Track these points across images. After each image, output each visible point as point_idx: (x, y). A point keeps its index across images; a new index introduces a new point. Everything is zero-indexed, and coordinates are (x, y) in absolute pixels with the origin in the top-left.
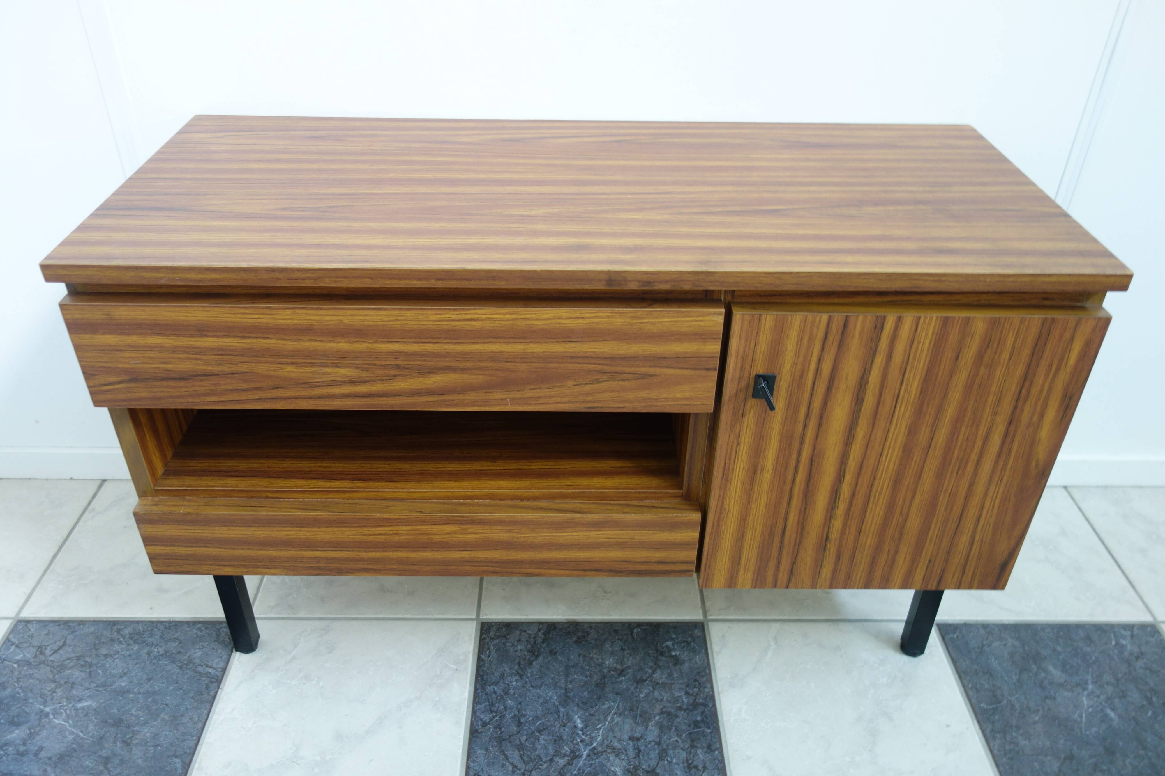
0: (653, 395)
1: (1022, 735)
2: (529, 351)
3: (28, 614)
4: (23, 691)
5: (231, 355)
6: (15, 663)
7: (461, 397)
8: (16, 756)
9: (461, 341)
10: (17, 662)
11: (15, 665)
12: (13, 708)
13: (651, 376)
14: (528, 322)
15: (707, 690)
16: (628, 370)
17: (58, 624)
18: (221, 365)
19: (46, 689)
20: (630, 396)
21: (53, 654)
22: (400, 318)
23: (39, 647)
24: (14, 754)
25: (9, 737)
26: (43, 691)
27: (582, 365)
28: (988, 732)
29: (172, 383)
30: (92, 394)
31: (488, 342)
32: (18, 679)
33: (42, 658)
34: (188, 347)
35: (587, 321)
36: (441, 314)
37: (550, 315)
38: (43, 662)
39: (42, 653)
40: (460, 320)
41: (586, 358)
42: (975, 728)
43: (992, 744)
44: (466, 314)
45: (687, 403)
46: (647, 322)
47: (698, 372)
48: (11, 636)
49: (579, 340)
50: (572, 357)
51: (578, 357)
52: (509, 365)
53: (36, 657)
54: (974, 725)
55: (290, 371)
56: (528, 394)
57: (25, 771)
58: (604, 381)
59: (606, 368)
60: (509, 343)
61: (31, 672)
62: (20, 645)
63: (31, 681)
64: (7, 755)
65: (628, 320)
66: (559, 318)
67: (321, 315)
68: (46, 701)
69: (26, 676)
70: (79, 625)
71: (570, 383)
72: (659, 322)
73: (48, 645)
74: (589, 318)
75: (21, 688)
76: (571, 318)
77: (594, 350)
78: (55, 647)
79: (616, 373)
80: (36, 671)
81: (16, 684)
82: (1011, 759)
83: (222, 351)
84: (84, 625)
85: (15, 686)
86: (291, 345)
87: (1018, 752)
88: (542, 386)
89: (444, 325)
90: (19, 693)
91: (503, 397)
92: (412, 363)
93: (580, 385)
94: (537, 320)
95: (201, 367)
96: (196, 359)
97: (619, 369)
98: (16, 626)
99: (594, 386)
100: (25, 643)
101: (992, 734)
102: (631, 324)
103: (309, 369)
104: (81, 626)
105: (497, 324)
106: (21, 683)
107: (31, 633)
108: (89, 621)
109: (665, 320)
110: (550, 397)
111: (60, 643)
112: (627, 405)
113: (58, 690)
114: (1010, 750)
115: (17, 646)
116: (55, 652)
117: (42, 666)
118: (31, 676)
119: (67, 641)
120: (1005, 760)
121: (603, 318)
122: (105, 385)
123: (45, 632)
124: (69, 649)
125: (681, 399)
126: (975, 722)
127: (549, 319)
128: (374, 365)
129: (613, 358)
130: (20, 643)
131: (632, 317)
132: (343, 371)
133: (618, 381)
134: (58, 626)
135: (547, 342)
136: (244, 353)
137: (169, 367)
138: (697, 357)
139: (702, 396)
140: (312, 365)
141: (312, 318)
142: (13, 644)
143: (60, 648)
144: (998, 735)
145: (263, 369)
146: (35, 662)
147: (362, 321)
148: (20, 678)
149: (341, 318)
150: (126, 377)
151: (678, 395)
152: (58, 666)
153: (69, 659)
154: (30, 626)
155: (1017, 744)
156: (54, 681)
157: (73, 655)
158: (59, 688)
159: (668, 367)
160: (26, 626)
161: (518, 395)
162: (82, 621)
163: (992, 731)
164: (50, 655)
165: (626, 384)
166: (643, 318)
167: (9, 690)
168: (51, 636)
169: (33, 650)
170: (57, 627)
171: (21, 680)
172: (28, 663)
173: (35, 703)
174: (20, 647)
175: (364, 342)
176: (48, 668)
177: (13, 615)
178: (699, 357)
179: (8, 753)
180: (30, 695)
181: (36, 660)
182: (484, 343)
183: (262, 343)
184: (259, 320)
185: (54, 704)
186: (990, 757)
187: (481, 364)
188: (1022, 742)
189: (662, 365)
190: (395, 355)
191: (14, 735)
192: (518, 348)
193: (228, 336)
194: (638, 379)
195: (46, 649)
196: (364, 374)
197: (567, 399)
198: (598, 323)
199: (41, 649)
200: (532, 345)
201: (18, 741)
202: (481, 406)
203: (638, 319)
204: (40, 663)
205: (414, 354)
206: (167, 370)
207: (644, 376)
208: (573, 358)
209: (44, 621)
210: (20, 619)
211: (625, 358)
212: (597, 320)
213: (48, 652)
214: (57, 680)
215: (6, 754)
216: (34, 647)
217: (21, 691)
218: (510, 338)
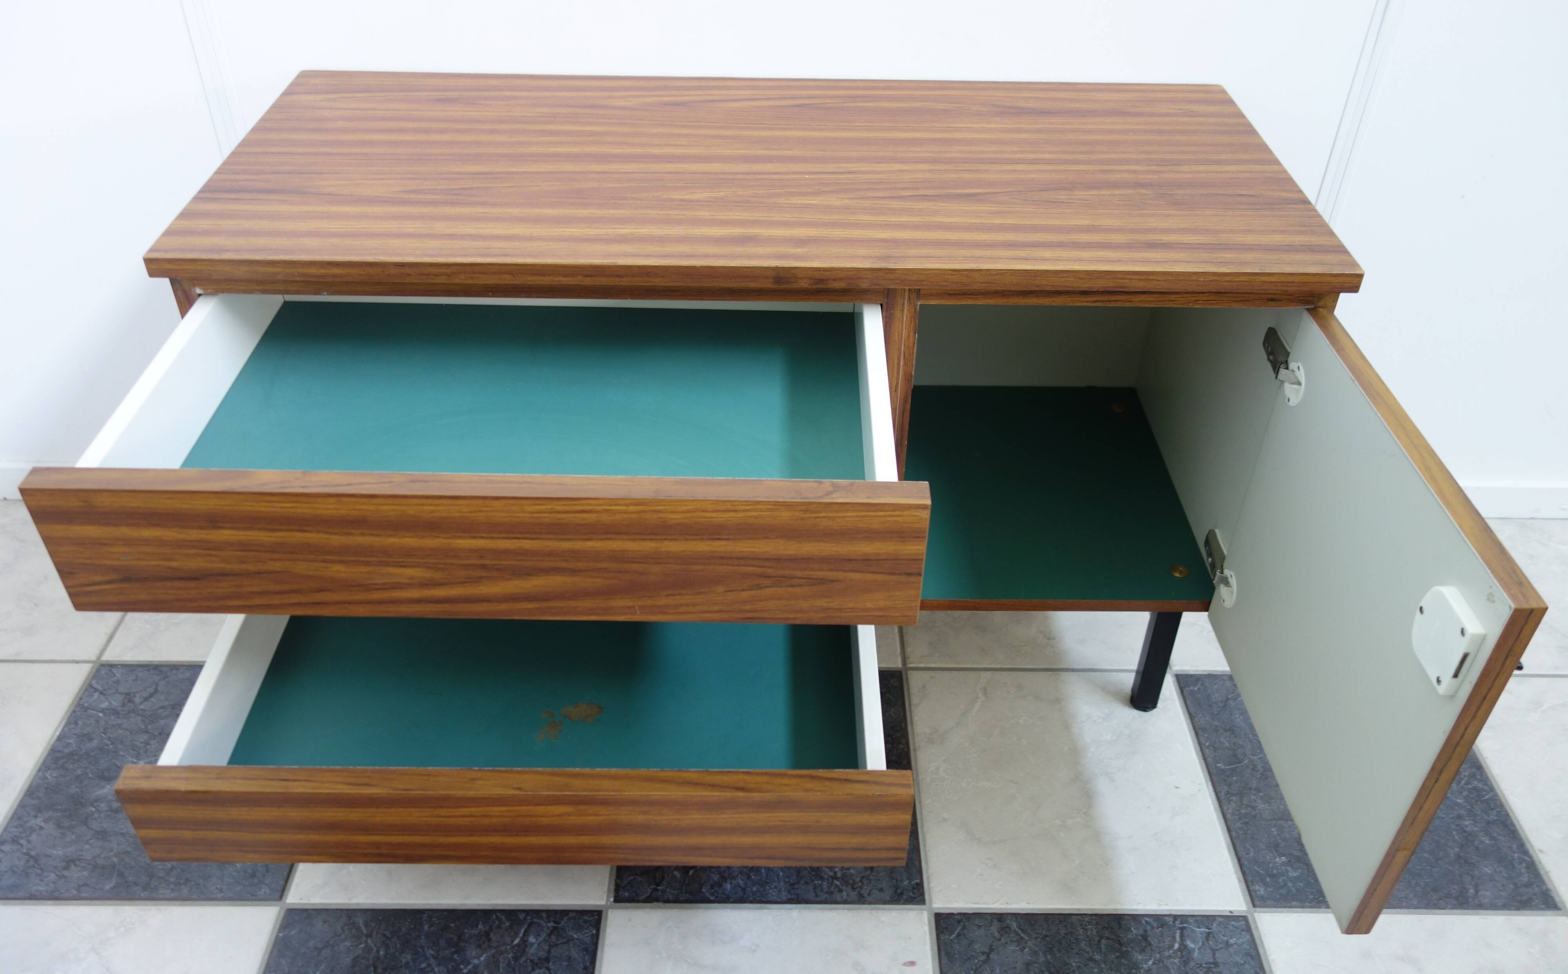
0: (835, 603)
1: (1261, 798)
2: (663, 550)
3: (110, 656)
4: (112, 743)
5: (257, 551)
6: (99, 712)
7: (572, 603)
8: (109, 813)
9: (569, 537)
10: (103, 711)
11: (101, 714)
12: (102, 761)
13: (832, 581)
14: (661, 515)
15: (902, 746)
16: (798, 573)
17: (147, 668)
18: (243, 562)
19: (138, 741)
20: (804, 604)
21: (143, 702)
22: (484, 509)
23: (127, 694)
24: (107, 811)
25: (99, 792)
26: (134, 742)
27: (736, 568)
28: (1222, 795)
29: (178, 584)
30: (72, 596)
31: (606, 539)
32: (105, 729)
33: (131, 706)
34: (198, 541)
35: (741, 515)
36: (540, 505)
37: (690, 507)
38: (133, 711)
39: (130, 701)
40: (566, 512)
41: (741, 559)
42: (1209, 790)
43: (1225, 808)
44: (575, 505)
45: (882, 613)
46: (824, 517)
47: (894, 578)
48: (94, 682)
49: (731, 537)
50: (722, 558)
51: (731, 558)
52: (635, 567)
53: (124, 705)
54: (1208, 787)
55: (339, 571)
56: (663, 601)
57: (121, 829)
58: (767, 587)
59: (770, 571)
60: (634, 540)
61: (120, 722)
62: (104, 692)
63: (120, 731)
64: (99, 812)
65: (797, 514)
66: (703, 511)
67: (376, 504)
68: (139, 753)
69: (114, 726)
70: (172, 670)
71: (721, 589)
72: (840, 517)
73: (138, 692)
74: (744, 511)
75: (109, 739)
76: (718, 511)
77: (752, 549)
78: (145, 695)
79: (784, 577)
80: (125, 721)
81: (103, 735)
82: (1246, 823)
83: (244, 546)
84: (177, 669)
85: (102, 736)
86: (336, 540)
87: (1255, 816)
88: (683, 592)
89: (545, 517)
90: (107, 745)
91: (630, 604)
92: (504, 562)
93: (734, 591)
94: (673, 512)
95: (218, 565)
96: (211, 555)
97: (787, 572)
98: (98, 670)
99: (754, 592)
100: (110, 689)
101: (1228, 796)
102: (803, 519)
103: (363, 569)
104: (175, 672)
105: (618, 517)
106: (109, 734)
107: (116, 678)
108: (183, 666)
109: (849, 514)
110: (694, 605)
111: (151, 690)
112: (799, 615)
113: (152, 742)
114: (1246, 814)
115: (101, 693)
116: (146, 699)
117: (132, 715)
118: (119, 726)
119: (159, 688)
120: (1238, 825)
121: (764, 511)
122: (89, 585)
123: (133, 678)
124: (162, 697)
125: (874, 609)
126: (1210, 783)
127: (689, 511)
128: (452, 564)
129: (778, 560)
130: (104, 690)
131: (804, 511)
132: (409, 572)
133: (786, 586)
134: (148, 670)
135: (688, 540)
136: (274, 549)
137: (174, 564)
138: (894, 560)
139: (902, 606)
140: (367, 564)
141: (364, 507)
142: (96, 690)
143: (151, 695)
144: (1234, 798)
145: (301, 567)
146: (123, 710)
147: (433, 511)
148: (108, 728)
149: (404, 508)
150: (115, 576)
151: (869, 605)
152: (151, 715)
153: (162, 707)
154: (114, 670)
155: (1254, 808)
156: (147, 732)
157: (167, 703)
158: (154, 739)
159: (854, 571)
160: (110, 670)
161: (650, 602)
162: (174, 666)
163: (1228, 793)
164: (141, 703)
165: (797, 590)
166: (820, 512)
167: (96, 741)
168: (139, 683)
169: (120, 698)
170: (146, 672)
171: (109, 730)
172: (116, 712)
173: (128, 756)
174: (104, 695)
175: (437, 537)
176: (139, 718)
177: (93, 657)
178: (896, 560)
179: (100, 810)
180: (120, 747)
181: (123, 708)
182: (601, 540)
183: (298, 537)
184: (292, 510)
185: (148, 757)
186: (1222, 821)
187: (599, 565)
188: (1261, 806)
189: (846, 569)
190: (481, 553)
191: (105, 790)
192: (648, 546)
193: (251, 529)
194: (813, 585)
195: (135, 696)
196: (438, 576)
197: (716, 608)
198: (756, 517)
199: (129, 697)
200: (666, 543)
201: (110, 797)
202: (599, 614)
203: (812, 512)
204: (129, 712)
205: (507, 552)
206: (170, 568)
207: (822, 581)
208: (725, 558)
209: (132, 665)
210: (102, 663)
211: (794, 560)
212: (755, 514)
213: (137, 700)
214: (151, 731)
215: (98, 810)
216: (120, 694)
217: (109, 742)
218: (637, 534)
